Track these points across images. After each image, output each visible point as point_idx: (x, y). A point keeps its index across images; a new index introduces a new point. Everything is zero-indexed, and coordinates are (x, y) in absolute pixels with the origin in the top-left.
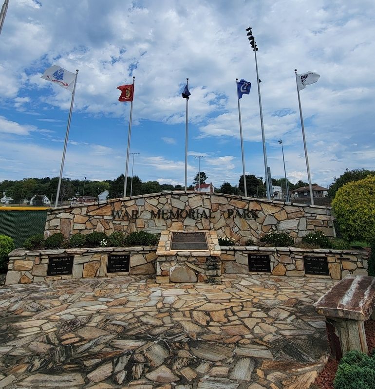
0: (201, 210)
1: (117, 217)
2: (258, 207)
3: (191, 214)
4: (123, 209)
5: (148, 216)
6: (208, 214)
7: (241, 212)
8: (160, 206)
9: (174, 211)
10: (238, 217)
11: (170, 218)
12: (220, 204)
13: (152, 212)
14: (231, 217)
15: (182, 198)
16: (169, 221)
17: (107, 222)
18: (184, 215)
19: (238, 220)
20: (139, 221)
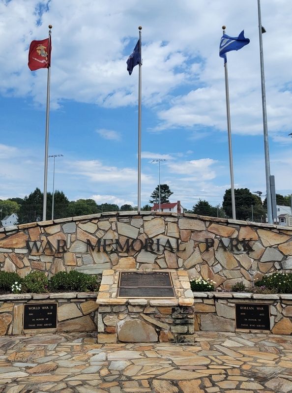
0: (163, 240)
1: (34, 251)
2: (254, 235)
3: (148, 245)
4: (43, 238)
5: (82, 248)
6: (174, 245)
7: (226, 242)
8: (100, 234)
9: (123, 241)
10: (221, 250)
11: (116, 251)
12: (193, 231)
13: (88, 243)
14: (211, 249)
15: (134, 221)
16: (114, 256)
17: (20, 257)
18: (137, 246)
19: (220, 255)
20: (68, 256)
